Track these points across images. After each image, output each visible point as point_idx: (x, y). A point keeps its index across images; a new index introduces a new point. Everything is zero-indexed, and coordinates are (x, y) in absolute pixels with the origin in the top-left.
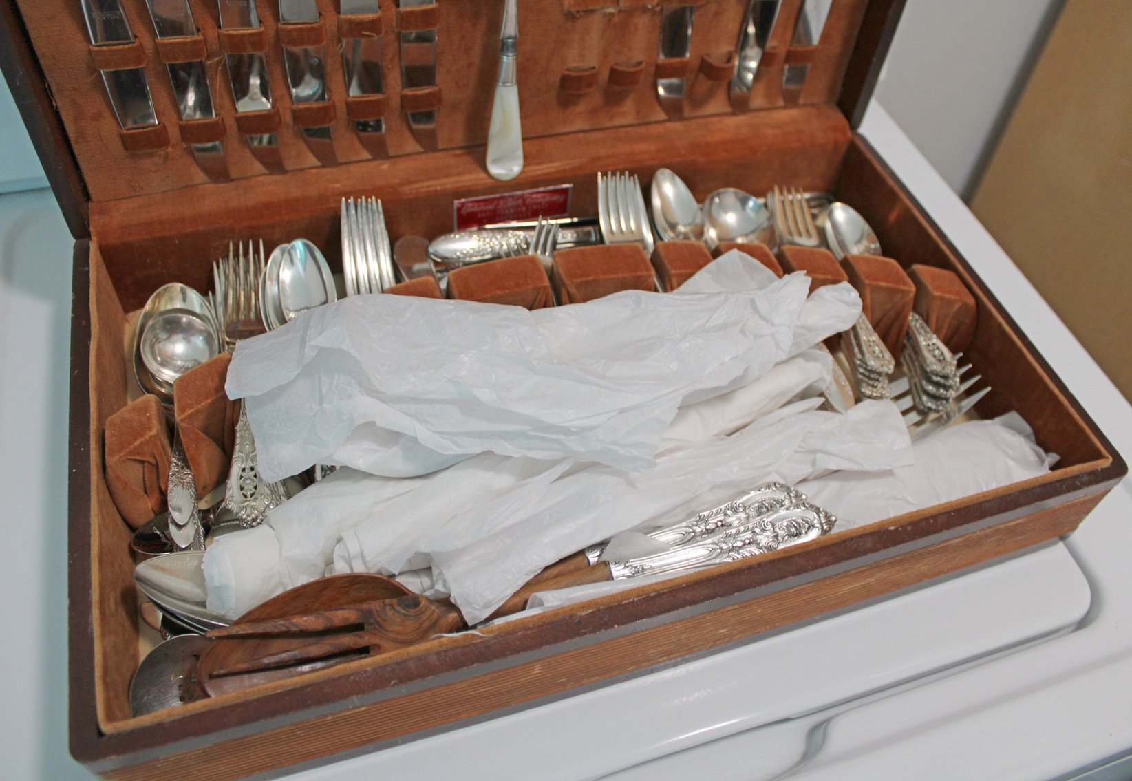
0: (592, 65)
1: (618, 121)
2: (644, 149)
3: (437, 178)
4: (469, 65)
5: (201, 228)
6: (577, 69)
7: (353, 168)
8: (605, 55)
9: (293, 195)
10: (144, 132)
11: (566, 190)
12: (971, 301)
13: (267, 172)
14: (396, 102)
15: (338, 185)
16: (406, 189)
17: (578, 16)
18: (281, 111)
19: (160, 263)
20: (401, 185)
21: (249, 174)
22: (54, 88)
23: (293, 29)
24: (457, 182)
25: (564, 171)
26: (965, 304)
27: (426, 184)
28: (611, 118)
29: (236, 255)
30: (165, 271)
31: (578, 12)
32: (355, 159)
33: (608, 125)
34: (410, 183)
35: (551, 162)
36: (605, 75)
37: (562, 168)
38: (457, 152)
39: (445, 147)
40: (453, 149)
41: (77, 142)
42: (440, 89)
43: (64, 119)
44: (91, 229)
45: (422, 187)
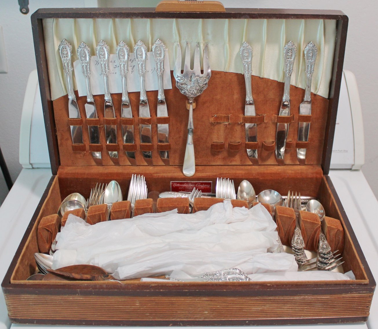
0: (222, 142)
1: (233, 163)
3: (166, 173)
4: (180, 137)
5: (89, 177)
6: (216, 142)
7: (141, 167)
8: (226, 139)
9: (119, 172)
10: (78, 146)
11: (211, 183)
12: (341, 229)
13: (114, 165)
14: (155, 147)
15: (134, 171)
16: (155, 175)
17: (215, 124)
18: (120, 145)
19: (75, 187)
20: (154, 173)
21: (108, 164)
22: (57, 130)
23: (125, 120)
24: (172, 175)
25: (209, 176)
26: (338, 230)
27: (162, 174)
28: (231, 162)
29: (98, 188)
30: (76, 190)
31: (215, 123)
32: (142, 164)
33: (230, 164)
34: (157, 173)
35: (206, 173)
36: (227, 145)
37: (209, 175)
38: (176, 167)
39: (172, 165)
40: (175, 166)
41: (60, 146)
42: (170, 144)
43: (58, 139)
44: (58, 172)
45: (160, 175)
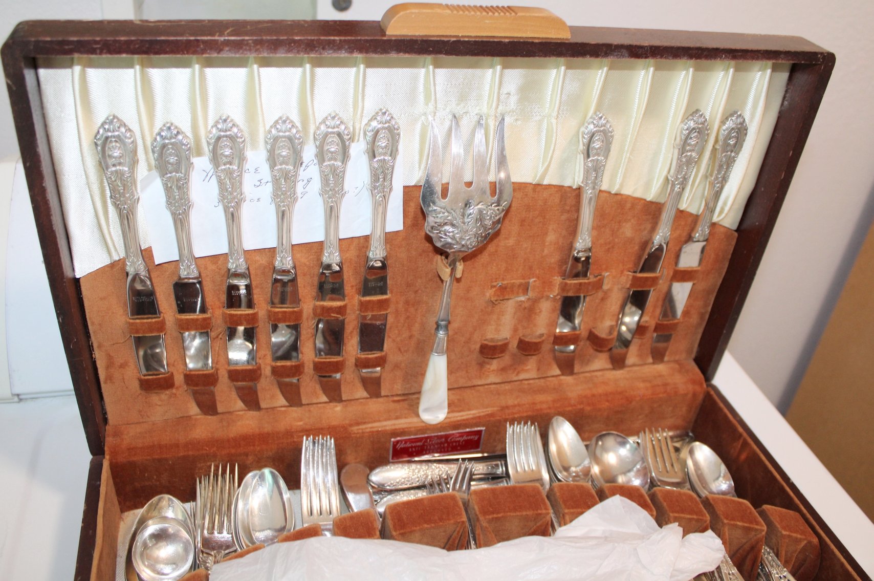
0: (505, 337)
1: (523, 376)
2: (544, 400)
3: (379, 421)
4: (411, 337)
5: (191, 453)
6: (492, 340)
7: (312, 408)
8: (515, 330)
9: (266, 430)
10: (156, 379)
11: (480, 432)
12: (815, 540)
13: (246, 409)
14: (351, 362)
15: (301, 423)
16: (355, 429)
17: (496, 303)
18: (262, 367)
19: (155, 477)
20: (351, 425)
21: (232, 410)
22: (95, 345)
23: (279, 312)
24: (394, 425)
25: (479, 417)
26: (810, 542)
27: (370, 425)
28: (517, 375)
29: (216, 475)
30: (158, 483)
31: (496, 301)
32: (315, 401)
33: (516, 378)
34: (358, 424)
35: (469, 410)
36: (514, 344)
37: (478, 415)
38: (396, 398)
39: (386, 394)
40: (392, 396)
41: (105, 382)
42: (386, 354)
43: (99, 366)
44: (106, 449)
45: (366, 428)
